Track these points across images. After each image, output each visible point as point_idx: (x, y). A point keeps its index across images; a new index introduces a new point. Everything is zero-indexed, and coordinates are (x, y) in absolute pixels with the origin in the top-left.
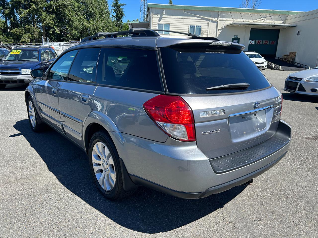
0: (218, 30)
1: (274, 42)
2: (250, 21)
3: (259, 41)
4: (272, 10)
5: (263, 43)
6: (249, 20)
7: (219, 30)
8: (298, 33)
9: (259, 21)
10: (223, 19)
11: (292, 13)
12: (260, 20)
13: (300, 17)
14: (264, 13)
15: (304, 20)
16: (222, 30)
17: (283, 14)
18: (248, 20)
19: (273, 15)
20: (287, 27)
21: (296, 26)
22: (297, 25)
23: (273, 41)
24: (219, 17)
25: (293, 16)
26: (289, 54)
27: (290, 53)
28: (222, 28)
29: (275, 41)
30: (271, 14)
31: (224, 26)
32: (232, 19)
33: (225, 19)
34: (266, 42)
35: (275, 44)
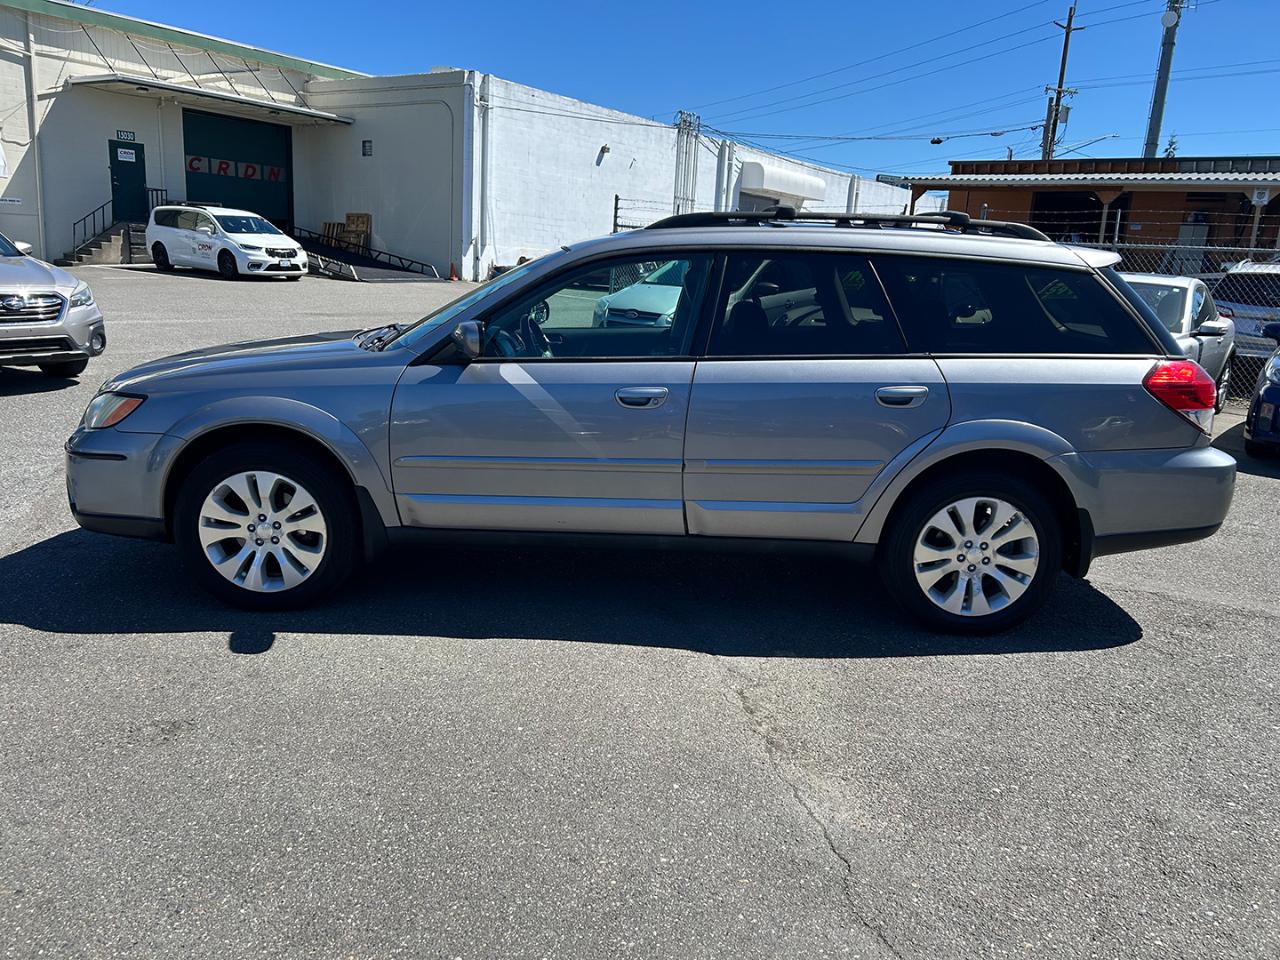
0: (36, 98)
1: (279, 171)
2: (178, 79)
3: (221, 163)
4: (252, 48)
5: (241, 174)
6: (170, 73)
7: (42, 97)
8: (366, 148)
9: (211, 84)
10: (56, 49)
11: (323, 71)
12: (213, 80)
13: (362, 91)
14: (224, 52)
15: (377, 105)
16: (53, 99)
17: (293, 70)
18: (164, 73)
19: (256, 67)
20: (320, 121)
21: (350, 121)
22: (354, 120)
23: (276, 169)
24: (32, 37)
25: (331, 82)
26: (344, 220)
27: (348, 217)
28: (54, 90)
29: (283, 170)
30: (253, 64)
31: (61, 82)
32: (94, 58)
33: (64, 54)
34: (250, 171)
35: (282, 178)
